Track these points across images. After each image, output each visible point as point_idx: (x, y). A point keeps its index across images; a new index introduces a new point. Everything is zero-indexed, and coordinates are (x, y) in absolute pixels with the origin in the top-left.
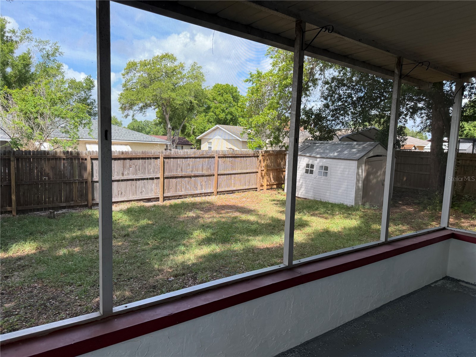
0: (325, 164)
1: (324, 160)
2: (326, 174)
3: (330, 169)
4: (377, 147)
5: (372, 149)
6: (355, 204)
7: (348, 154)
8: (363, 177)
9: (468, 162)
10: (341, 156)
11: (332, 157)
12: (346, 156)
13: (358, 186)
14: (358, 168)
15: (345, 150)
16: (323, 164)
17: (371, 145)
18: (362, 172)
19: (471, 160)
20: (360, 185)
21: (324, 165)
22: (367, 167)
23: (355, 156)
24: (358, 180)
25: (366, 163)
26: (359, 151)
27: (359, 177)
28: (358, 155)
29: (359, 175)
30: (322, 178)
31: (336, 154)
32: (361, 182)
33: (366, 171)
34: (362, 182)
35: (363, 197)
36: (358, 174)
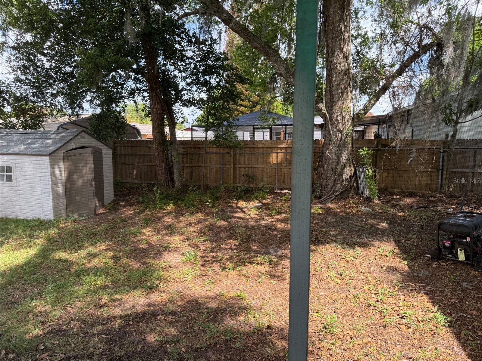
0: (8, 163)
1: (6, 157)
2: (9, 179)
3: (15, 171)
4: (80, 135)
5: (71, 139)
6: (55, 216)
7: (39, 147)
8: (62, 177)
9: (192, 149)
10: (29, 150)
11: (16, 152)
12: (35, 150)
13: (57, 192)
14: (52, 166)
15: (37, 141)
16: (5, 163)
17: (72, 134)
18: (60, 171)
19: (195, 148)
20: (60, 189)
21: (6, 165)
22: (67, 164)
23: (47, 150)
24: (55, 184)
25: (66, 158)
26: (55, 143)
27: (56, 178)
28: (51, 148)
29: (55, 176)
30: (5, 185)
31: (22, 148)
32: (60, 185)
33: (66, 170)
34: (62, 185)
35: (68, 205)
36: (53, 174)
